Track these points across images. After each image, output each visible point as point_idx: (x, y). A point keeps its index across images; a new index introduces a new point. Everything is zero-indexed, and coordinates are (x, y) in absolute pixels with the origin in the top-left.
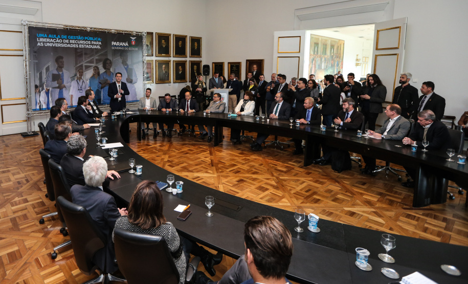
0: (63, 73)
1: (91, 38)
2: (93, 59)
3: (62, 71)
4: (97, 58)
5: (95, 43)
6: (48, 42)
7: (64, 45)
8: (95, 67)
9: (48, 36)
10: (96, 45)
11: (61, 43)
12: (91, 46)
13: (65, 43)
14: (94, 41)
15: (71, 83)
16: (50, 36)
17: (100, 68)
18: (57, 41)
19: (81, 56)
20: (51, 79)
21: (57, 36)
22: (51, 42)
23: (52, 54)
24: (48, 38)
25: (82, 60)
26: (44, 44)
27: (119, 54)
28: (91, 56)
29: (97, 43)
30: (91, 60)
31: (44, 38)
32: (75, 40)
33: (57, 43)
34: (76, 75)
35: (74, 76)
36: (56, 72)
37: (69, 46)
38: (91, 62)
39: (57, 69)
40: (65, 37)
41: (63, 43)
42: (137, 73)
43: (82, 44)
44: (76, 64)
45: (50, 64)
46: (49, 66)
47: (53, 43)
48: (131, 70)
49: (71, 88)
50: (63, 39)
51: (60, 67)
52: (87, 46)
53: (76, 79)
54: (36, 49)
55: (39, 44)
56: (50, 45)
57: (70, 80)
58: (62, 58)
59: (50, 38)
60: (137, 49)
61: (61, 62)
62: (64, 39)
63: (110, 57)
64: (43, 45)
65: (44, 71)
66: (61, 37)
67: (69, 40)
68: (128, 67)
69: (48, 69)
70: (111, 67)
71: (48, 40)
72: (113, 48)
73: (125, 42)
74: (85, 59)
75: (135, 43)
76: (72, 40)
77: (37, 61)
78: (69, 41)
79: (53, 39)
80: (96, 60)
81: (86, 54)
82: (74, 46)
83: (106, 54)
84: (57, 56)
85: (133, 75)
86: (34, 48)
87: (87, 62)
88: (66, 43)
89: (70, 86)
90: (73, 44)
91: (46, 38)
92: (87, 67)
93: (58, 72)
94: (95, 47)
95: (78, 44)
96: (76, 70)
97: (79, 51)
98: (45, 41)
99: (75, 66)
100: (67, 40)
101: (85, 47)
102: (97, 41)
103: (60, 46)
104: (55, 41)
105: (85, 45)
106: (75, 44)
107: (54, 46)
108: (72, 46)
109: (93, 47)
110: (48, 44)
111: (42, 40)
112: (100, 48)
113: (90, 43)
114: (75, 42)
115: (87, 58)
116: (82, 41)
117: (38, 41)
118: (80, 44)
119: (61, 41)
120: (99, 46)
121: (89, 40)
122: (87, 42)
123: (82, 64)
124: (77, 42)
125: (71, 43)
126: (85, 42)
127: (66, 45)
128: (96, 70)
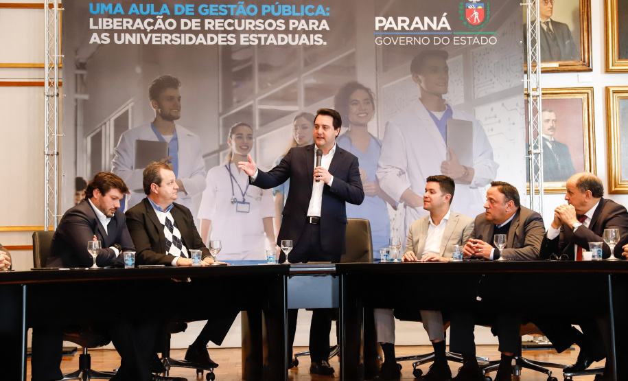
0: (175, 139)
1: (286, 9)
2: (294, 86)
3: (174, 131)
4: (312, 81)
5: (302, 25)
6: (130, 32)
7: (185, 40)
8: (304, 114)
9: (126, 9)
10: (308, 33)
11: (171, 32)
12: (288, 39)
13: (185, 32)
14: (299, 19)
15: (205, 175)
16: (133, 8)
19: (245, 74)
20: (131, 157)
21: (157, 9)
22: (138, 30)
23: (138, 70)
24: (126, 16)
25: (252, 91)
26: (111, 37)
27: (409, 63)
28: (287, 75)
29: (313, 25)
30: (286, 90)
31: (112, 17)
32: (225, 18)
33: (160, 31)
34: (223, 147)
35: (218, 152)
36: (150, 136)
37: (201, 39)
38: (288, 97)
39: (154, 125)
40: (188, 9)
41: (178, 30)
42: (494, 141)
43: (250, 32)
44: (227, 104)
45: (129, 106)
46: (127, 111)
47: (145, 32)
48: (466, 127)
49: (205, 193)
50: (178, 19)
51: (166, 118)
52: (271, 39)
53: (224, 161)
54: (83, 56)
55: (94, 38)
56: (134, 39)
57: (202, 162)
58: (174, 83)
59: (134, 17)
60: (492, 41)
61: (171, 99)
62: (184, 16)
63: (366, 77)
64: (108, 40)
65: (109, 131)
66: (172, 10)
67: (203, 18)
68: (449, 112)
69: (121, 125)
70: (369, 116)
71: (127, 23)
72: (382, 43)
73: (434, 13)
74: (263, 87)
75: (484, 14)
76: (214, 18)
77: (86, 97)
78: (202, 25)
79: (143, 18)
80: (308, 89)
81: (264, 68)
82: (220, 40)
83: (349, 66)
84: (158, 78)
85: (476, 147)
86: (76, 52)
87: (270, 99)
88: (190, 31)
89: (203, 188)
90: (216, 33)
91: (118, 15)
92: (269, 118)
93: (159, 137)
94: (304, 40)
95: (234, 31)
96: (227, 123)
97: (236, 57)
98: (115, 27)
99: (220, 115)
100: (194, 21)
101: (263, 43)
102: (313, 18)
103: (169, 43)
104: (149, 24)
105: (263, 36)
106: (226, 32)
107: (146, 42)
108: (212, 39)
109: (293, 40)
110: (126, 38)
111: (105, 24)
112: (325, 43)
113: (284, 27)
114: (223, 26)
115: (269, 84)
116: (252, 21)
117: (92, 27)
118: (244, 31)
119: (171, 24)
120: (321, 36)
121: (281, 17)
122: (270, 25)
123: (251, 106)
124: (230, 25)
125: (210, 31)
126: (264, 23)
127: (191, 39)
128: (304, 128)
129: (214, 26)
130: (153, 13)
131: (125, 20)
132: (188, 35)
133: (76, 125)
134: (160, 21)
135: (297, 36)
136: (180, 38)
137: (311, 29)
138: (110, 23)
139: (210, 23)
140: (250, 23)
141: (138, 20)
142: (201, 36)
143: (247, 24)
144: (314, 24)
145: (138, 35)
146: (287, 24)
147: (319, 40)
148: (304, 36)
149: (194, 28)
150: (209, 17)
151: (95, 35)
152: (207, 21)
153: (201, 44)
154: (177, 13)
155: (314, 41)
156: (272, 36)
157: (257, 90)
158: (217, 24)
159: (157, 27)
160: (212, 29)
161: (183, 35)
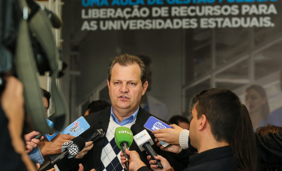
2: (245, 62)
4: (260, 58)
6: (112, 19)
7: (155, 25)
8: (253, 87)
9: (111, 1)
10: (258, 16)
11: (145, 19)
12: (241, 22)
14: (250, 4)
17: (269, 93)
18: (136, 12)
22: (119, 18)
24: (110, 6)
26: (98, 24)
28: (239, 53)
30: (239, 66)
31: (99, 8)
32: (188, 5)
33: (136, 18)
37: (168, 24)
38: (240, 72)
41: (150, 17)
43: (209, 17)
44: (189, 78)
47: (124, 19)
50: (150, 8)
52: (227, 23)
54: (77, 40)
55: (85, 26)
56: (116, 25)
59: (116, 7)
62: (155, 5)
64: (96, 27)
67: (170, 6)
71: (110, 12)
74: (220, 64)
76: (179, 6)
77: (78, 73)
78: (170, 11)
79: (123, 8)
81: (221, 47)
82: (184, 24)
86: (72, 37)
87: (225, 74)
90: (181, 18)
91: (104, 7)
94: (254, 22)
95: (196, 17)
96: (188, 95)
97: (197, 38)
98: (102, 16)
99: (183, 87)
100: (163, 9)
101: (219, 25)
102: (263, 3)
103: (143, 28)
104: (128, 13)
105: (219, 20)
106: (189, 17)
107: (125, 27)
108: (178, 24)
109: (245, 22)
110: (110, 25)
111: (94, 13)
112: (273, 25)
113: (237, 12)
114: (187, 13)
115: (225, 61)
116: (211, 7)
117: (84, 16)
118: (204, 16)
119: (144, 12)
120: (269, 18)
121: (235, 3)
122: (226, 10)
123: (209, 80)
124: (192, 11)
125: (176, 17)
126: (220, 9)
127: (160, 24)
128: (253, 98)
129: (179, 13)
130: (131, 3)
131: (109, 10)
132: (158, 21)
133: (70, 96)
134: (136, 10)
135: (248, 19)
136: (152, 23)
137: (260, 13)
138: (97, 13)
139: (176, 10)
140: (209, 9)
141: (119, 10)
142: (169, 21)
143: (207, 10)
144: (263, 8)
145: (119, 22)
146: (240, 9)
147: (267, 23)
148: (255, 19)
149: (163, 15)
150: (175, 5)
151: (86, 23)
152: (173, 9)
153: (168, 28)
154: (149, 3)
155: (264, 23)
156: (227, 20)
157: (214, 66)
158: (181, 11)
159: (133, 15)
160: (178, 15)
161: (154, 21)
